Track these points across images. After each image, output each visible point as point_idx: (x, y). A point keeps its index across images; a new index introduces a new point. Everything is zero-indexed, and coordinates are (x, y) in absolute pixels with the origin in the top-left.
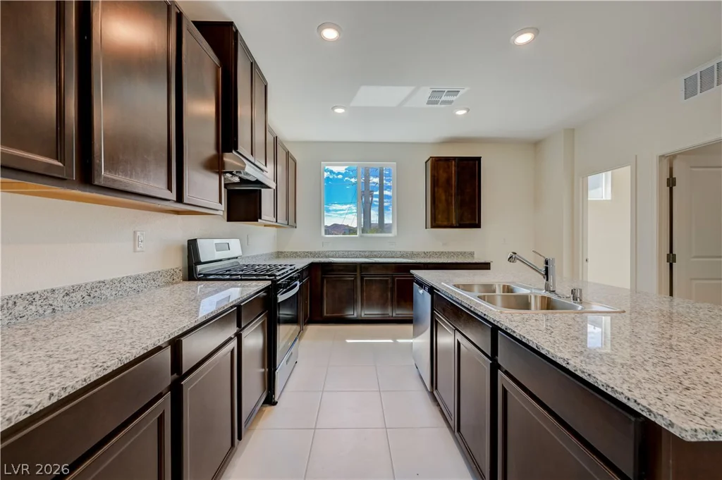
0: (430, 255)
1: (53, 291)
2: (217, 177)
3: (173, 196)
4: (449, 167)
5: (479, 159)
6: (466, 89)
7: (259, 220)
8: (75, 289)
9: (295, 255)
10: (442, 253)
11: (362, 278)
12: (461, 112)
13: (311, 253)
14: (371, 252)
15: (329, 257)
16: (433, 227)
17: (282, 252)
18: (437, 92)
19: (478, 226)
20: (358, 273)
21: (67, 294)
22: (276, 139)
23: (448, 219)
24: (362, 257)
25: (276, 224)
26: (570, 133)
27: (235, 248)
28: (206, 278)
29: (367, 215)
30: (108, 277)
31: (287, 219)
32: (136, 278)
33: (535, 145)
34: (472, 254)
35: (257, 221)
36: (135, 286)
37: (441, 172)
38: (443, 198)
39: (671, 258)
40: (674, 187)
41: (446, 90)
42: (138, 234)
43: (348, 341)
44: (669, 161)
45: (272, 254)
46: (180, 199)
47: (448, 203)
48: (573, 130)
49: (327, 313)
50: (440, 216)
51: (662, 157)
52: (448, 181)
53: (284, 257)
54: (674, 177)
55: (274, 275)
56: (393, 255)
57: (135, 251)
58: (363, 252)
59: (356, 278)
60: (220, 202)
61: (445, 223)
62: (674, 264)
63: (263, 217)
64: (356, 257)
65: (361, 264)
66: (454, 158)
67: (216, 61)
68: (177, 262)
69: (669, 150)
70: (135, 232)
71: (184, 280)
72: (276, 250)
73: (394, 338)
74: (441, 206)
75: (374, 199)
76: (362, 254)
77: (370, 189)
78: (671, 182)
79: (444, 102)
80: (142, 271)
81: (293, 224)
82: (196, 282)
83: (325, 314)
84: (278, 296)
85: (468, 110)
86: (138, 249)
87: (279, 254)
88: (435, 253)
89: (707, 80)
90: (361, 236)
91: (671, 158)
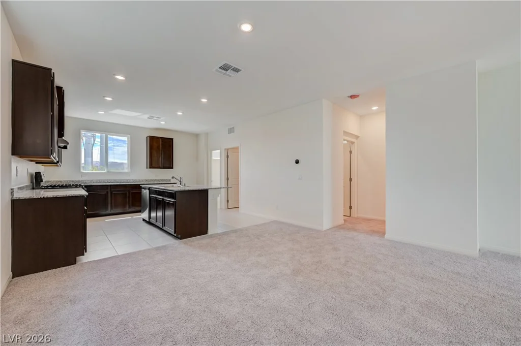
0: (149, 181)
4: (159, 141)
5: (172, 139)
10: (155, 180)
12: (163, 123)
16: (150, 168)
19: (172, 168)
20: (109, 190)
23: (158, 164)
26: (207, 134)
33: (197, 136)
34: (169, 180)
37: (155, 143)
38: (156, 155)
39: (228, 179)
43: (107, 220)
47: (158, 157)
50: (154, 163)
51: (225, 149)
52: (158, 147)
56: (128, 181)
59: (108, 193)
61: (157, 166)
65: (111, 185)
69: (227, 147)
74: (155, 159)
76: (109, 181)
78: (228, 157)
88: (152, 180)
89: (231, 131)
90: (108, 172)
91: (228, 150)
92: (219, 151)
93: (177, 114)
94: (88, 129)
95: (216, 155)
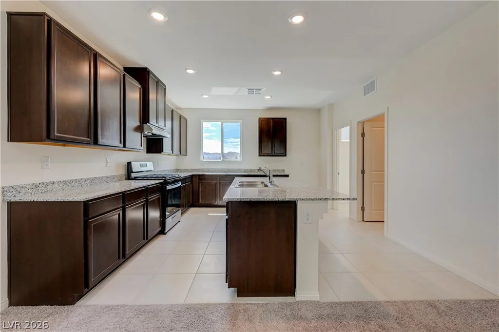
1: (82, 179)
2: (140, 134)
3: (122, 145)
4: (269, 123)
5: (285, 119)
6: (264, 89)
8: (88, 179)
9: (185, 170)
11: (220, 183)
12: (268, 97)
13: (195, 170)
14: (228, 169)
16: (260, 156)
17: (179, 169)
18: (250, 90)
19: (285, 155)
21: (85, 181)
22: (172, 111)
24: (223, 172)
25: (173, 154)
26: (331, 106)
27: (150, 166)
28: (135, 178)
30: (98, 176)
31: (180, 151)
32: (107, 177)
33: (318, 111)
34: (283, 171)
35: (161, 153)
36: (106, 180)
37: (264, 126)
39: (363, 172)
40: (364, 137)
41: (255, 89)
42: (108, 159)
44: (362, 123)
45: (173, 170)
46: (124, 146)
49: (202, 201)
51: (359, 123)
52: (269, 131)
53: (180, 172)
54: (364, 132)
55: (165, 178)
56: (240, 171)
57: (106, 166)
60: (141, 146)
62: (364, 175)
63: (164, 151)
65: (219, 175)
66: (272, 119)
67: (140, 86)
68: (123, 172)
69: (361, 119)
70: (106, 159)
71: (126, 179)
72: (176, 168)
76: (223, 170)
78: (363, 135)
79: (257, 93)
80: (109, 175)
81: (185, 154)
82: (131, 181)
83: (200, 202)
84: (167, 187)
85: (271, 97)
86: (108, 166)
87: (177, 170)
89: (369, 88)
90: (223, 161)
91: (363, 123)
92: (349, 127)
93: (273, 75)
94: (209, 119)
95: (345, 135)
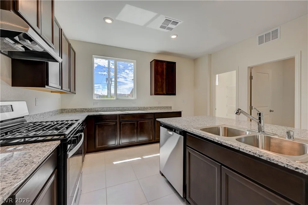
0: (153, 108)
4: (163, 65)
5: (175, 63)
7: (46, 86)
9: (75, 111)
10: (158, 108)
11: (120, 123)
12: (174, 37)
13: (86, 109)
14: (123, 107)
15: (98, 111)
16: (155, 94)
17: (65, 109)
18: (168, 21)
19: (175, 94)
20: (118, 120)
22: (61, 30)
23: (162, 91)
24: (118, 111)
25: (61, 90)
26: (210, 55)
29: (109, 89)
31: (69, 87)
33: (194, 60)
34: (171, 107)
35: (45, 87)
37: (159, 67)
38: (160, 80)
39: (251, 108)
40: (252, 80)
41: (173, 20)
43: (115, 163)
44: (251, 69)
47: (162, 83)
48: (211, 54)
49: (98, 146)
50: (158, 89)
51: (249, 67)
52: (162, 72)
54: (252, 76)
55: (64, 135)
56: (135, 109)
58: (118, 108)
59: (116, 123)
62: (252, 110)
63: (50, 84)
64: (115, 111)
65: (119, 115)
66: (165, 61)
72: (60, 108)
73: (141, 156)
74: (160, 84)
75: (112, 83)
76: (118, 109)
77: (111, 78)
78: (251, 78)
79: (169, 29)
81: (74, 91)
83: (97, 147)
84: (68, 153)
85: (177, 36)
87: (62, 111)
88: (155, 107)
